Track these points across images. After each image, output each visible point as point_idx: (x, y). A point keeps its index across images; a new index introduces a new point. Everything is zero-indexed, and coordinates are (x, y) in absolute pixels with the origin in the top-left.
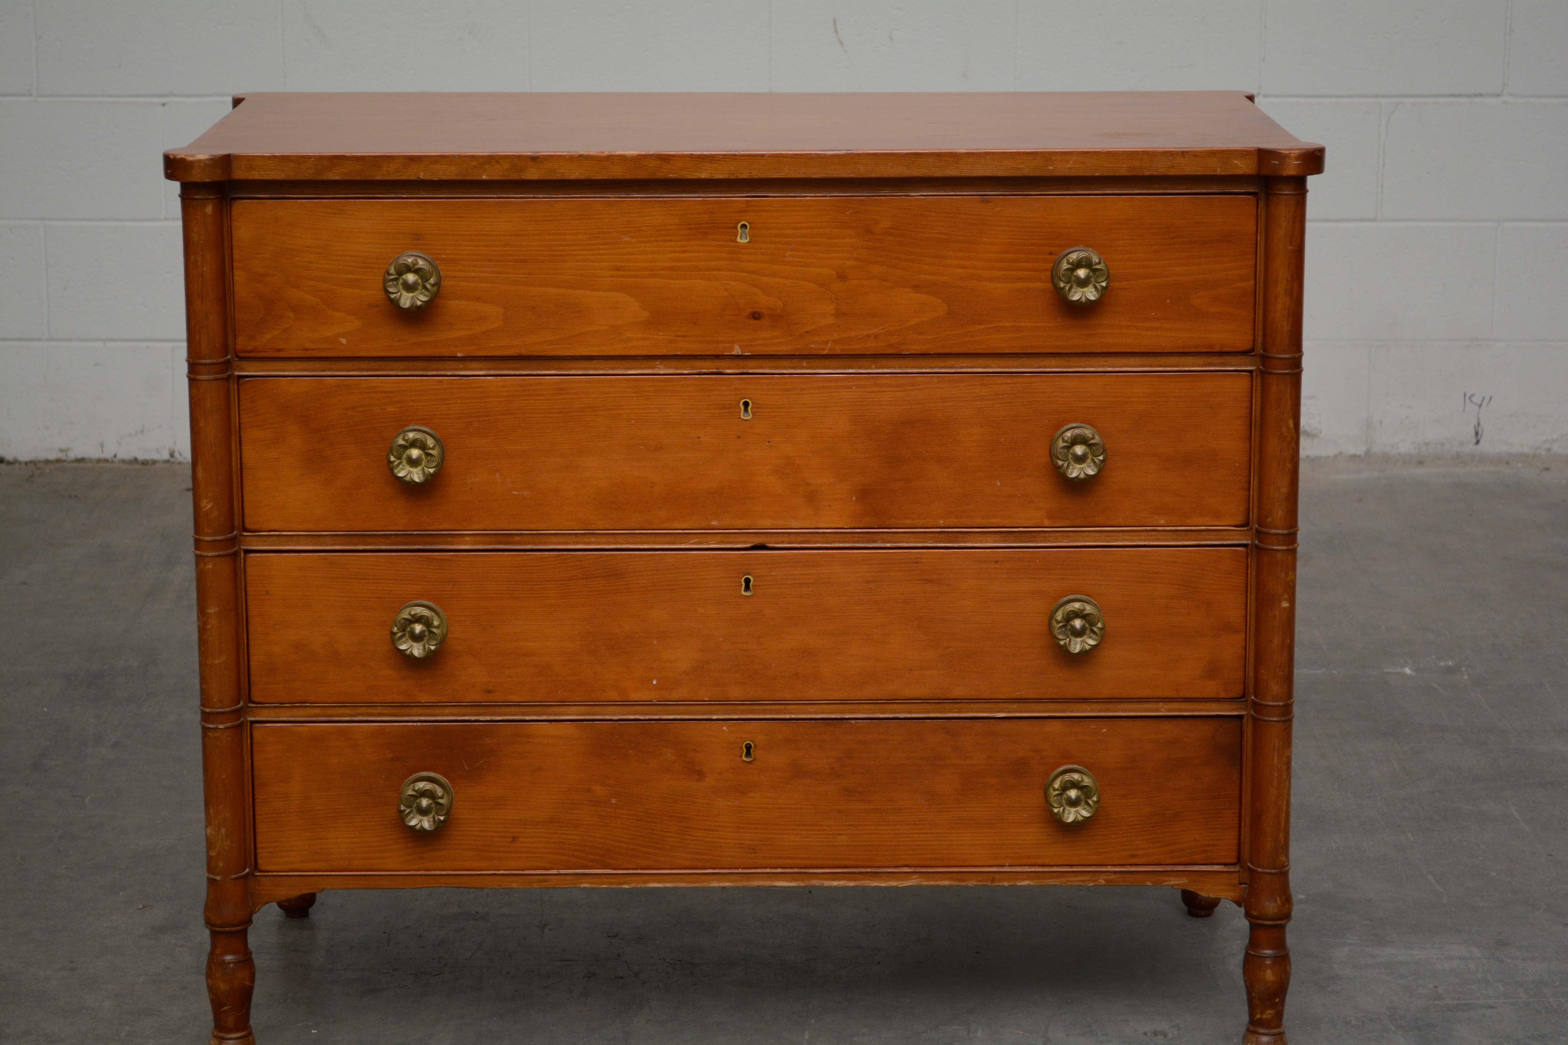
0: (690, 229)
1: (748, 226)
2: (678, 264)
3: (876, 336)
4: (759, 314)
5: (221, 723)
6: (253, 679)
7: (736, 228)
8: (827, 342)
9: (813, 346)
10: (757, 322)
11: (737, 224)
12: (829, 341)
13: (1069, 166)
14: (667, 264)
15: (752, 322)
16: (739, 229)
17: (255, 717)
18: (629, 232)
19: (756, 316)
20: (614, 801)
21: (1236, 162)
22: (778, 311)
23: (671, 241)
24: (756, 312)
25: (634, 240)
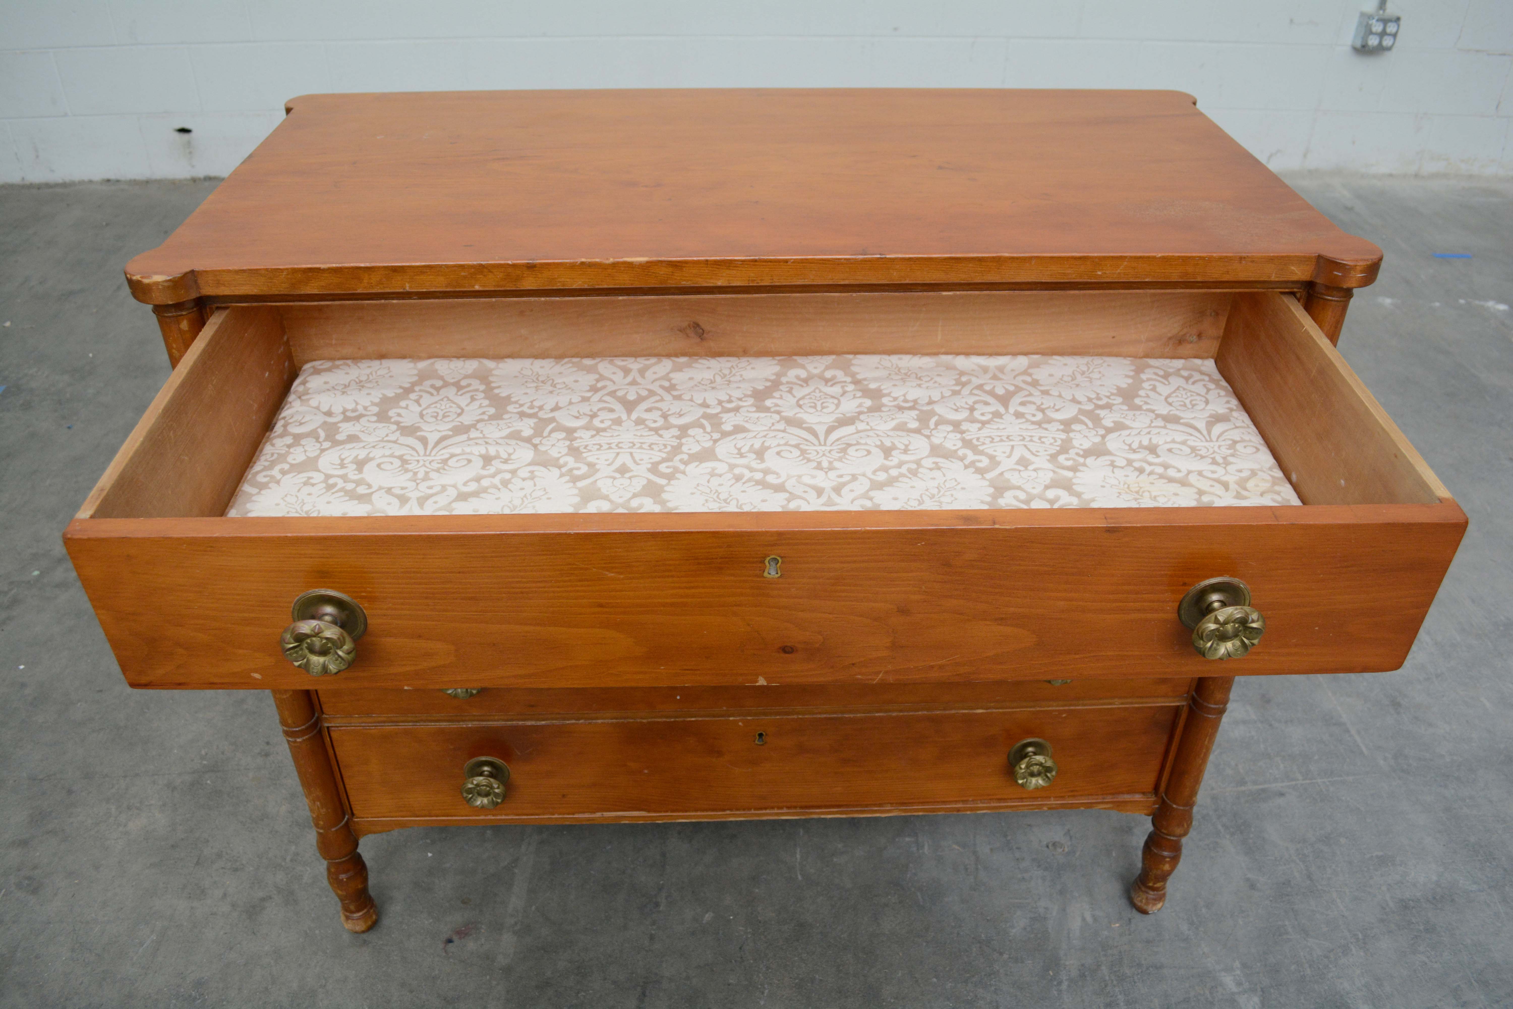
0: (699, 564)
1: (780, 561)
2: (685, 600)
3: (941, 667)
4: (791, 648)
5: (298, 737)
6: (321, 699)
7: (763, 562)
8: (879, 673)
9: (859, 677)
10: (787, 655)
11: (765, 558)
12: (881, 672)
13: (1119, 271)
14: (668, 601)
15: (783, 655)
16: (767, 564)
17: (331, 723)
18: (613, 568)
19: (787, 650)
20: (646, 771)
21: (1293, 268)
22: (817, 645)
23: (672, 576)
24: (786, 646)
25: (622, 576)
